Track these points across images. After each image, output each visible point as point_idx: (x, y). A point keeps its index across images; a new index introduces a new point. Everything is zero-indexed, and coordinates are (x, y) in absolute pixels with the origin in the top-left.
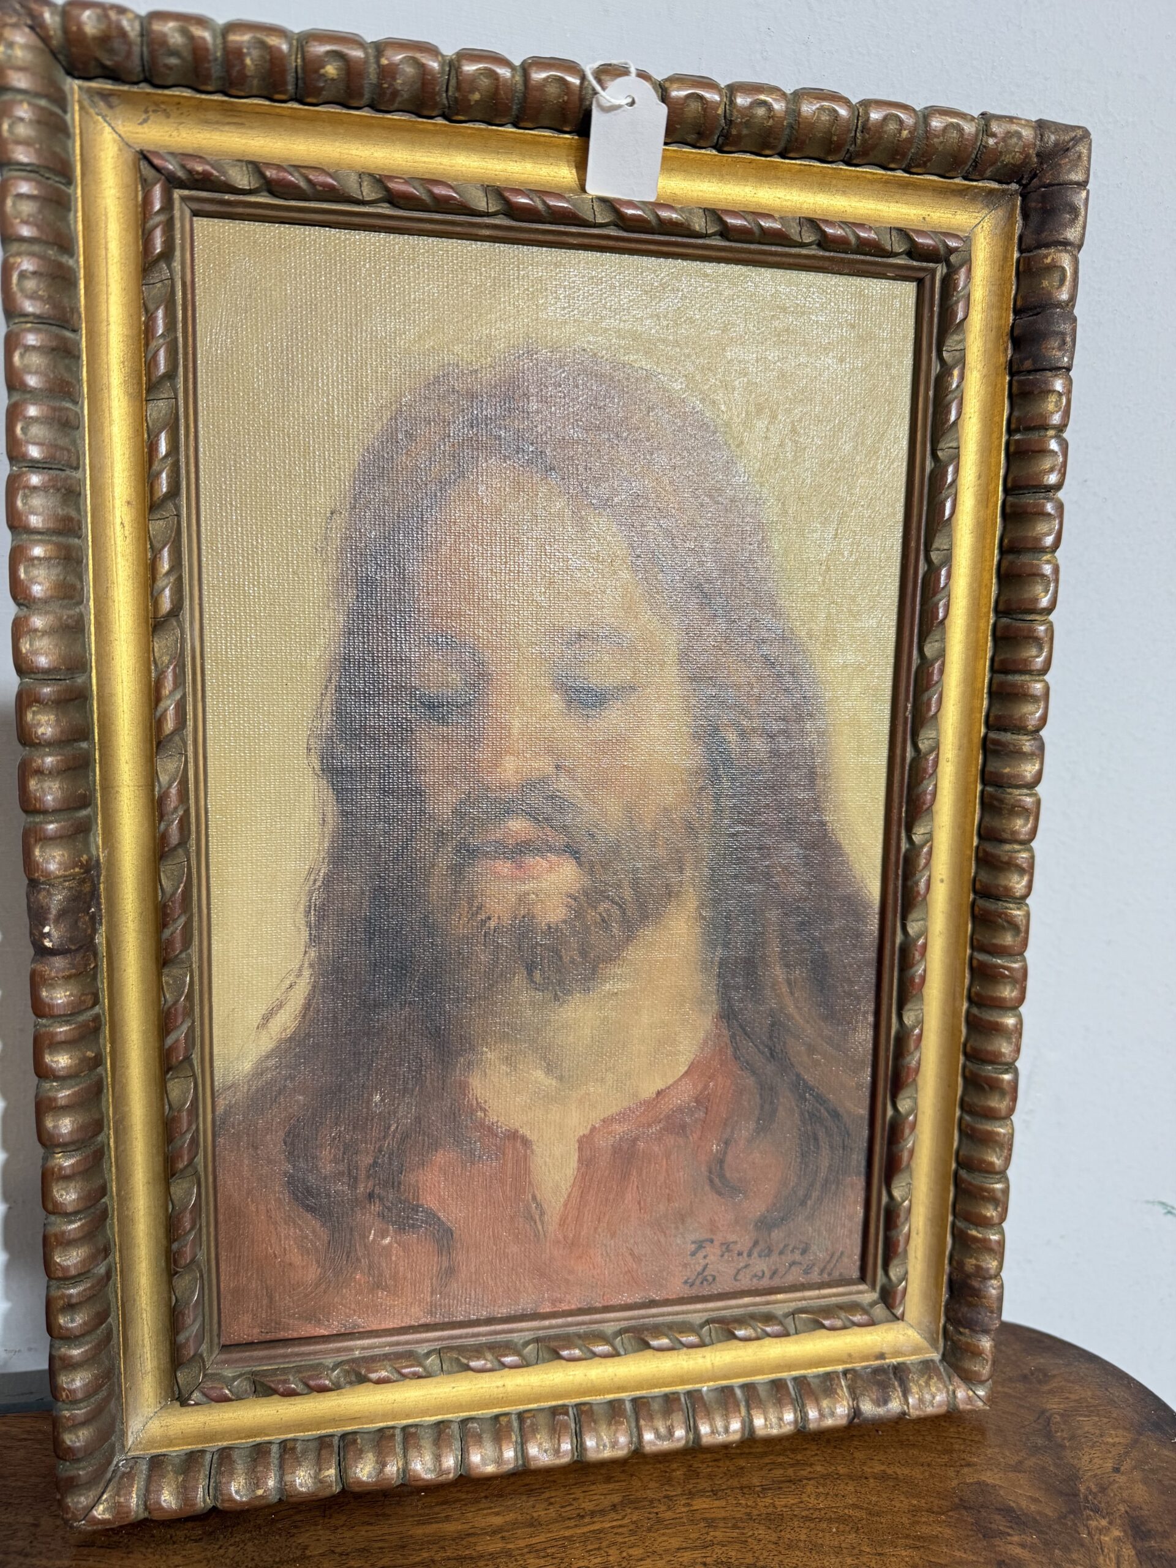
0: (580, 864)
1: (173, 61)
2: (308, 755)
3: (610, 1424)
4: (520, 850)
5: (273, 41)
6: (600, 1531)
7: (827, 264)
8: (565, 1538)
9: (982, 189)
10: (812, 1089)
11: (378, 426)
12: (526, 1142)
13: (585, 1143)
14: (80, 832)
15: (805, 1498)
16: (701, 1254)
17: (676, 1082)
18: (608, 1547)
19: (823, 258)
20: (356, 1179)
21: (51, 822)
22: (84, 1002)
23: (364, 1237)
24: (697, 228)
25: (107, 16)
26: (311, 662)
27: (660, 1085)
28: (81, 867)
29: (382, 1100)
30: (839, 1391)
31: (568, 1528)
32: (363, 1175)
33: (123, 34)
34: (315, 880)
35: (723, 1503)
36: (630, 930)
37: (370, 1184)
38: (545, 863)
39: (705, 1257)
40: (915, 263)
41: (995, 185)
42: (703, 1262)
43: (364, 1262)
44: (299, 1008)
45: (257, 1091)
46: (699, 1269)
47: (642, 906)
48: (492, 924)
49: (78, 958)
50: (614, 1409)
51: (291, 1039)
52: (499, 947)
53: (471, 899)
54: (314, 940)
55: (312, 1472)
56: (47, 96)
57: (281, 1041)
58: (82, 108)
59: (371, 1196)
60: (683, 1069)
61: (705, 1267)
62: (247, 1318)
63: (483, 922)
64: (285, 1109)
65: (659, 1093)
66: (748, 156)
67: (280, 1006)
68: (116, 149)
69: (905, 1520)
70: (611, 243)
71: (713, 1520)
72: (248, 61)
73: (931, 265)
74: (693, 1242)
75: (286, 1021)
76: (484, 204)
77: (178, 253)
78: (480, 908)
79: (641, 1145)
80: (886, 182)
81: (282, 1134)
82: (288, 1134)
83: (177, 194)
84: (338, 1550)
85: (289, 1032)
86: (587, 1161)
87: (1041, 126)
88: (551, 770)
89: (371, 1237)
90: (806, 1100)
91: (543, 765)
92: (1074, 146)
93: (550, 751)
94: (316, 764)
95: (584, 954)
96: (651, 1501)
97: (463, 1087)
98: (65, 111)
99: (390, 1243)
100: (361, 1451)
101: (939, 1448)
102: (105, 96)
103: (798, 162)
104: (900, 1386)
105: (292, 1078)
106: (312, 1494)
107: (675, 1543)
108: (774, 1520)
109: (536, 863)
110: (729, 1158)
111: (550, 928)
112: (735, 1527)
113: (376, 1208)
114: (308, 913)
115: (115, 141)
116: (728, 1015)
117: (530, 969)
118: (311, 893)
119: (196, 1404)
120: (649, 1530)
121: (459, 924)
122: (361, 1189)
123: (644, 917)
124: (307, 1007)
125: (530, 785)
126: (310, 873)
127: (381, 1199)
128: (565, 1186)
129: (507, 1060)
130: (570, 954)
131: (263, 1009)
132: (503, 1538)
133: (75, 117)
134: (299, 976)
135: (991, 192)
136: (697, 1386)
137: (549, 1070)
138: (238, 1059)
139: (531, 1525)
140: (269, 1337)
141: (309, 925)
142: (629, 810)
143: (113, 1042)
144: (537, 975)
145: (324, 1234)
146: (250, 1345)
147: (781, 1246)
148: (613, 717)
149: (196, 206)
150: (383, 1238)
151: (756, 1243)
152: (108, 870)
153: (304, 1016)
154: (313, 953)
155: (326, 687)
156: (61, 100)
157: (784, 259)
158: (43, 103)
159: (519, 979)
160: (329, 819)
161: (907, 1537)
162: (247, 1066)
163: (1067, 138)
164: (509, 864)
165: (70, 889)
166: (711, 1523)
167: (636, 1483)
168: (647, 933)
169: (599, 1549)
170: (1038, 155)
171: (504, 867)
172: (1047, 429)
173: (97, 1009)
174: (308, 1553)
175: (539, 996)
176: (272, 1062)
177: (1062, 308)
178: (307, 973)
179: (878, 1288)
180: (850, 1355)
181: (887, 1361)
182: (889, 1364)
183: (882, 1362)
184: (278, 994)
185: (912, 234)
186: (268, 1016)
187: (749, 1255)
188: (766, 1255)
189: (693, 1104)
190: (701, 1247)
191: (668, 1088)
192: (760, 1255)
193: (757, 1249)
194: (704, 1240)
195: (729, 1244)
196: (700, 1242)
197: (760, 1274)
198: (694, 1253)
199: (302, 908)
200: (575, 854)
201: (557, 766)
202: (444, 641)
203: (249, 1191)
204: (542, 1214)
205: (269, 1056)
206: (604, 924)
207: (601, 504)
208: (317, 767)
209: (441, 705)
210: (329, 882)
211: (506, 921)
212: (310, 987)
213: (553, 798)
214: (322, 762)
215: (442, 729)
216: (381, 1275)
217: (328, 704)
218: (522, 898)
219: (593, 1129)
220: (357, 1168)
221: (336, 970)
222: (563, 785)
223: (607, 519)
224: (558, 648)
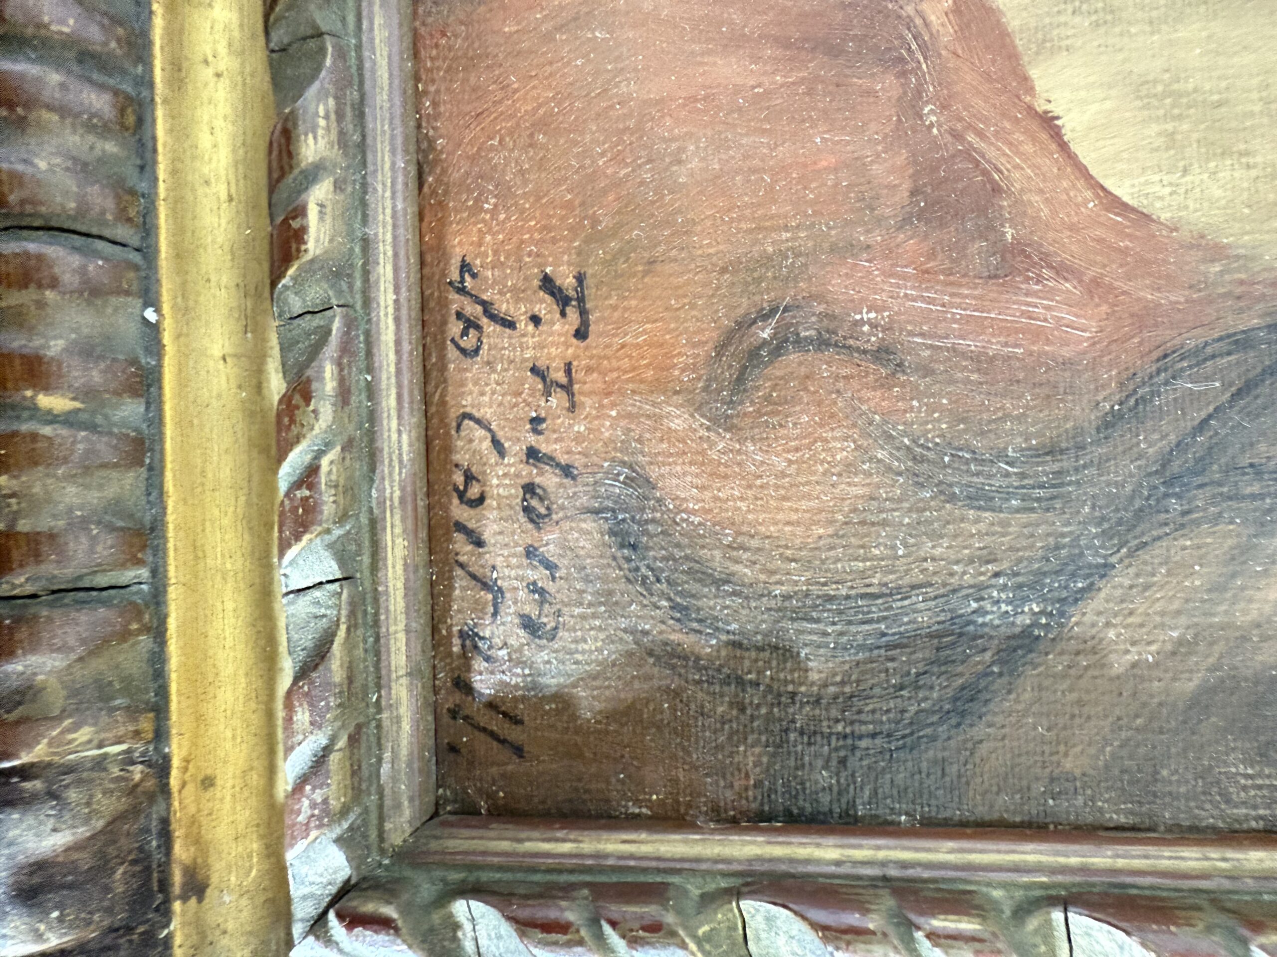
16: (545, 306)
39: (536, 320)
42: (519, 312)
46: (503, 307)
74: (580, 278)
147: (550, 551)
180: (208, 783)
181: (177, 906)
182: (165, 913)
183: (177, 889)
187: (532, 454)
188: (527, 510)
189: (1009, 233)
190: (562, 300)
191: (1063, 146)
192: (529, 489)
193: (549, 479)
194: (583, 313)
195: (567, 388)
196: (581, 300)
197: (474, 491)
198: (548, 284)
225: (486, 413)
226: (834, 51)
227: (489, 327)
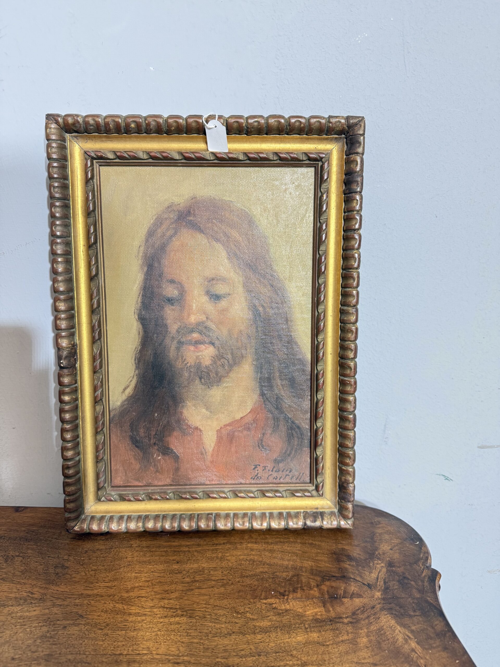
0: (215, 347)
1: (92, 127)
2: (134, 315)
3: (225, 519)
4: (197, 343)
5: (117, 120)
6: (218, 549)
7: (283, 165)
8: (207, 549)
9: (333, 138)
10: (290, 419)
11: (152, 221)
12: (201, 431)
13: (219, 431)
14: (72, 335)
15: (284, 547)
16: (256, 469)
17: (246, 415)
18: (219, 552)
19: (281, 163)
20: (150, 438)
21: (63, 332)
22: (72, 382)
23: (153, 456)
24: (241, 159)
25: (74, 118)
26: (135, 288)
27: (242, 416)
28: (71, 345)
29: (158, 416)
30: (300, 517)
31: (208, 547)
32: (152, 437)
33: (78, 122)
34: (137, 351)
35: (258, 545)
36: (231, 367)
37: (155, 440)
38: (204, 347)
39: (258, 470)
40: (311, 162)
41: (337, 136)
42: (257, 472)
43: (153, 464)
44: (133, 387)
45: (122, 411)
46: (256, 474)
47: (234, 360)
48: (189, 365)
49: (71, 370)
50: (227, 516)
51: (131, 396)
52: (191, 372)
53: (182, 357)
54: (137, 368)
55: (135, 524)
56: (60, 140)
57: (128, 397)
58: (70, 141)
59: (155, 444)
60: (249, 411)
62: (119, 478)
63: (186, 364)
64: (130, 416)
65: (241, 418)
66: (256, 136)
67: (128, 386)
68: (79, 150)
69: (314, 555)
70: (216, 165)
71: (253, 549)
72: (111, 126)
73: (317, 162)
74: (254, 465)
75: (129, 391)
76: (178, 157)
77: (95, 177)
78: (185, 360)
79: (236, 433)
80: (301, 138)
81: (129, 424)
82: (130, 424)
83: (95, 161)
84: (141, 546)
85: (131, 394)
86: (220, 439)
87: (348, 118)
88: (205, 319)
89: (155, 456)
90: (288, 422)
91: (203, 318)
92: (359, 123)
93: (204, 313)
94: (137, 317)
95: (217, 374)
96: (236, 543)
97: (181, 413)
98: (65, 143)
99: (160, 458)
100: (150, 519)
101: (333, 538)
102: (76, 137)
103: (272, 136)
104: (321, 517)
105: (132, 408)
106: (135, 530)
107: (239, 554)
108: (271, 551)
109: (202, 347)
110: (264, 440)
111: (206, 366)
112: (259, 551)
113: (156, 447)
114: (135, 360)
115: (79, 148)
116: (262, 394)
117: (201, 378)
118: (136, 354)
119: (103, 501)
120: (233, 550)
121: (179, 364)
122: (152, 442)
123: (235, 364)
124: (136, 387)
125: (198, 324)
126: (136, 349)
127: (158, 445)
128: (213, 445)
129: (194, 405)
130: (212, 375)
131: (123, 387)
132: (189, 548)
133: (68, 144)
134: (133, 378)
135: (336, 138)
136: (254, 511)
137: (207, 409)
138: (116, 401)
139: (198, 545)
140: (126, 485)
141: (135, 363)
142: (230, 331)
143: (81, 395)
144: (203, 380)
145: (141, 454)
146: (120, 487)
147: (282, 469)
148: (223, 303)
149: (100, 164)
150: (159, 457)
151: (274, 467)
152: (80, 346)
153: (135, 390)
154: (137, 372)
155: (139, 295)
156: (64, 140)
157: (270, 165)
158: (59, 142)
159: (197, 381)
160: (141, 333)
161: (313, 559)
162: (119, 403)
163: (356, 121)
164: (193, 347)
165: (68, 351)
166: (252, 550)
167: (232, 538)
168: (236, 368)
169: (216, 553)
170: (347, 127)
171: (192, 348)
172: (353, 211)
173: (76, 385)
174: (133, 546)
175: (203, 387)
176: (126, 403)
177: (357, 173)
178: (135, 377)
179: (315, 485)
180: (306, 507)
182: (319, 511)
183: (317, 510)
184: (127, 383)
185: (308, 154)
186: (125, 389)
187: (272, 471)
188: (278, 472)
189: (252, 422)
190: (256, 467)
191: (244, 416)
192: (276, 471)
193: (275, 469)
195: (265, 467)
196: (256, 465)
197: (276, 477)
198: (254, 469)
199: (133, 359)
200: (213, 344)
201: (207, 318)
202: (172, 281)
203: (120, 440)
204: (206, 453)
205: (125, 401)
206: (223, 366)
207: (217, 240)
208: (137, 318)
209: (172, 300)
210: (141, 351)
211: (193, 364)
212: (136, 381)
213: (206, 327)
214: (138, 317)
215: (172, 307)
216: (158, 468)
217: (140, 300)
218: (197, 357)
219: (221, 428)
220: (151, 435)
221: (144, 377)
222: (209, 324)
223: (220, 245)
224: (206, 283)
225: (267, 476)
226: (232, 439)
227: (258, 475)
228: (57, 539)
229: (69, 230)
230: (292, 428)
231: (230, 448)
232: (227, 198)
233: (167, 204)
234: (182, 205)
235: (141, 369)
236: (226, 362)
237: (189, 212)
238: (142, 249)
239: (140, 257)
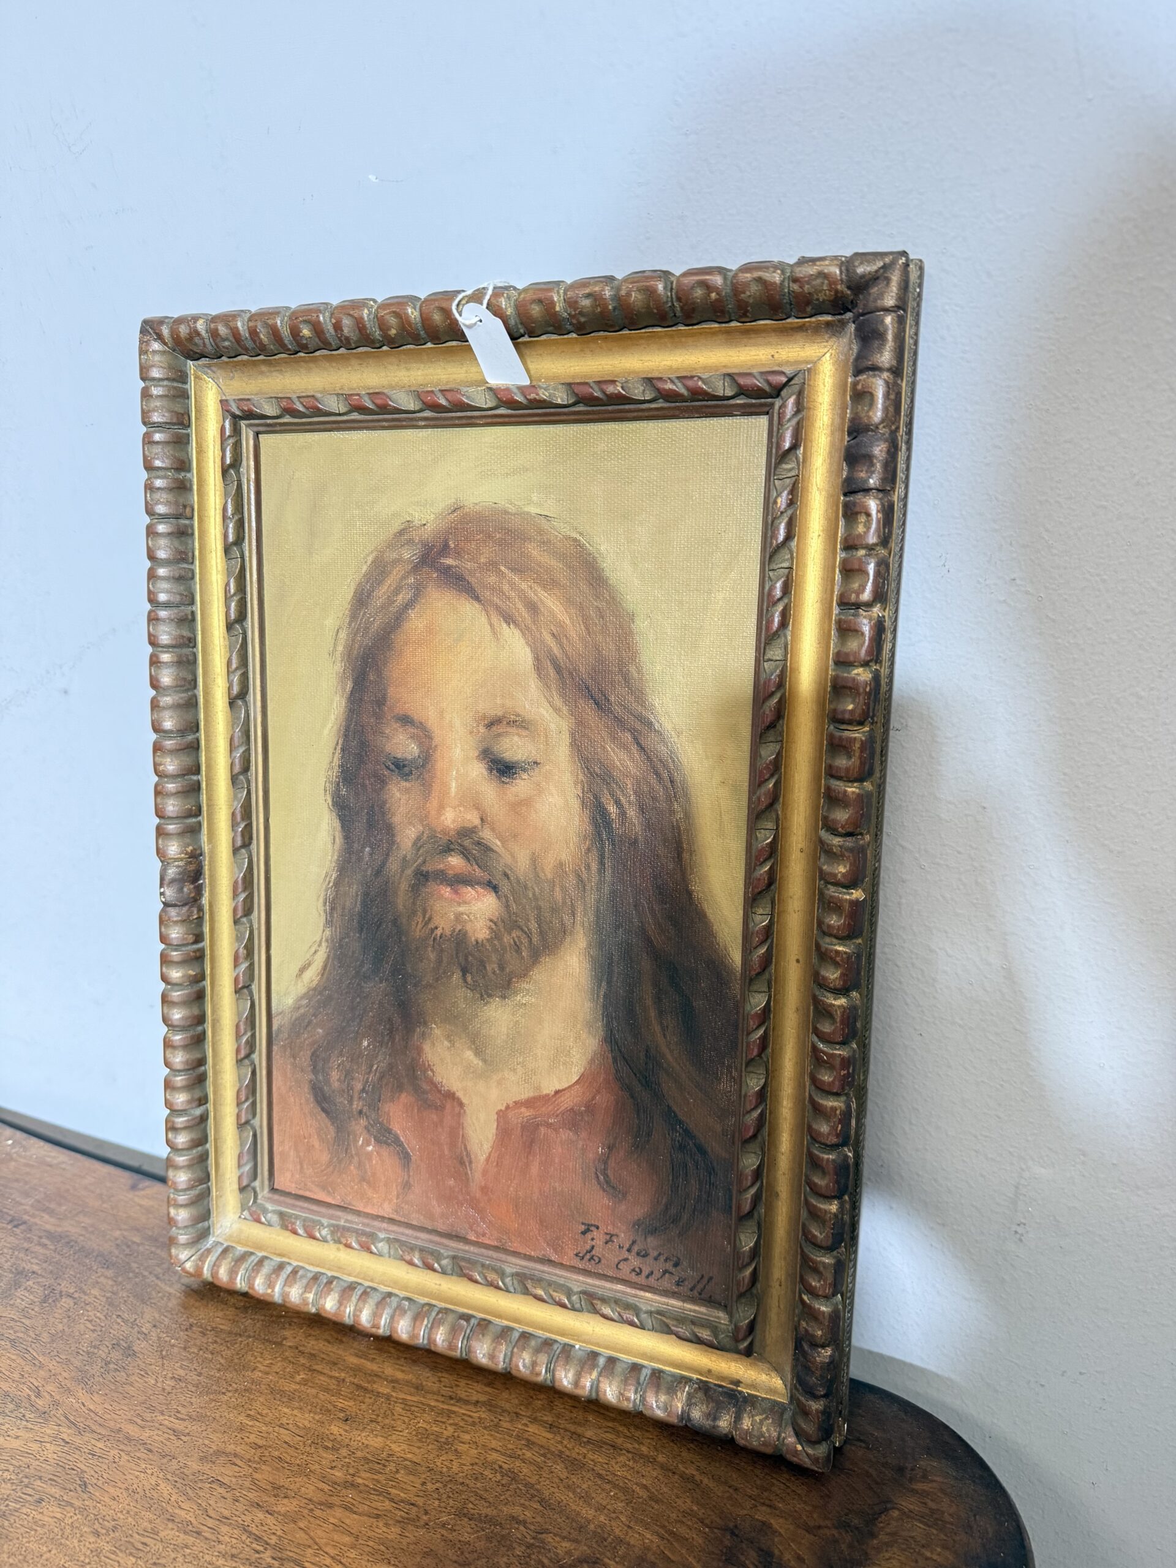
0: (499, 898)
1: (227, 344)
3: (493, 1341)
4: (459, 881)
5: (271, 321)
6: (454, 1412)
7: (677, 413)
8: (429, 1405)
9: (819, 323)
10: (680, 1122)
11: (365, 568)
12: (461, 1105)
13: (502, 1115)
14: (194, 831)
15: (613, 1462)
16: (589, 1236)
17: (570, 1087)
18: (450, 1424)
19: (669, 408)
20: (352, 1097)
21: (171, 824)
22: (186, 939)
23: (356, 1141)
24: (559, 401)
25: (189, 326)
26: (326, 732)
27: (558, 1087)
28: (186, 854)
29: (368, 1046)
30: (679, 1394)
31: (437, 1401)
32: (356, 1096)
33: (198, 334)
34: (329, 882)
35: (550, 1436)
36: (536, 956)
37: (361, 1104)
38: (473, 892)
39: (593, 1239)
40: (754, 401)
41: (829, 318)
42: (590, 1243)
43: (357, 1157)
44: (320, 968)
45: (296, 1020)
46: (588, 1247)
47: (544, 939)
48: (439, 932)
49: (185, 909)
50: (504, 1333)
51: (315, 989)
52: (442, 951)
53: (425, 912)
54: (329, 923)
55: (300, 1291)
56: (167, 379)
57: (310, 990)
58: (197, 377)
59: (360, 1112)
60: (575, 1078)
61: (593, 1247)
62: (288, 1175)
63: (432, 931)
64: (312, 1037)
65: (557, 1092)
66: (601, 333)
67: (309, 964)
69: (674, 1516)
70: (507, 420)
71: (533, 1443)
72: (262, 336)
73: (769, 400)
74: (583, 1224)
75: (312, 975)
76: (412, 405)
77: (244, 463)
78: (430, 919)
79: (543, 1130)
80: (728, 332)
81: (309, 1053)
82: (313, 1054)
83: (243, 423)
84: (301, 1348)
85: (315, 983)
86: (504, 1132)
87: (848, 264)
88: (477, 822)
89: (360, 1142)
90: (677, 1131)
91: (474, 818)
92: (884, 272)
93: (477, 807)
94: (330, 800)
95: (502, 968)
96: (504, 1411)
97: (419, 1051)
98: (186, 383)
99: (371, 1150)
100: (332, 1290)
102: (209, 366)
103: (643, 331)
104: (736, 1411)
105: (315, 1015)
106: (297, 1306)
107: (494, 1444)
108: (575, 1465)
109: (469, 892)
110: (611, 1162)
111: (477, 943)
112: (544, 1455)
113: (363, 1122)
114: (325, 904)
116: (609, 1041)
117: (465, 971)
118: (327, 890)
119: (245, 1219)
120: (485, 1428)
121: (417, 930)
122: (355, 1106)
123: (546, 948)
124: (326, 968)
125: (466, 832)
126: (326, 876)
127: (367, 1117)
128: (487, 1147)
129: (448, 1037)
130: (492, 967)
131: (299, 965)
132: (394, 1387)
133: (191, 386)
134: (320, 945)
135: (828, 324)
136: (572, 1342)
137: (478, 1052)
138: (285, 995)
139: (417, 1388)
140: (301, 1193)
141: (325, 911)
142: (534, 860)
143: (212, 968)
144: (469, 978)
145: (332, 1130)
146: (288, 1194)
147: (655, 1253)
148: (521, 786)
149: (256, 429)
150: (368, 1145)
151: (634, 1242)
152: (211, 857)
153: (322, 975)
154: (328, 932)
155: (335, 749)
156: (182, 377)
157: (640, 414)
158: (165, 383)
159: (457, 977)
160: (337, 840)
161: (663, 1527)
162: (290, 1001)
163: (875, 268)
164: (449, 889)
165: (178, 867)
166: (530, 1444)
167: (505, 1395)
168: (545, 960)
169: (444, 1423)
170: (849, 288)
171: (446, 891)
172: (857, 549)
173: (200, 945)
174: (284, 1342)
175: (469, 994)
176: (305, 1002)
177: (872, 431)
178: (324, 944)
179: (733, 1321)
180: (710, 1371)
181: (739, 1389)
182: (740, 1392)
183: (735, 1387)
184: (308, 956)
185: (736, 378)
186: (302, 970)
187: (629, 1250)
188: (643, 1256)
189: (583, 1108)
190: (589, 1230)
191: (564, 1090)
192: (638, 1254)
193: (636, 1248)
194: (592, 1225)
195: (612, 1236)
196: (588, 1225)
197: (637, 1270)
198: (584, 1233)
199: (321, 900)
200: (495, 889)
201: (482, 819)
202: (406, 720)
203: (290, 1088)
204: (470, 1162)
205: (302, 998)
206: (517, 948)
207: (509, 619)
208: (330, 803)
209: (404, 766)
210: (337, 884)
211: (448, 932)
212: (326, 955)
213: (479, 843)
214: (333, 801)
215: (404, 784)
216: (366, 1172)
217: (337, 762)
218: (458, 917)
219: (508, 1107)
220: (352, 1089)
221: (341, 946)
222: (487, 835)
223: (517, 632)
224: (482, 729)
225: (616, 1261)
226: (532, 1142)
227: (593, 1252)
228: (158, 1278)
229: (190, 587)
230: (682, 1148)
231: (527, 1165)
232: (533, 510)
233: (396, 526)
234: (428, 527)
235: (336, 927)
236: (525, 941)
237: (446, 546)
238: (343, 635)
239: (338, 654)
